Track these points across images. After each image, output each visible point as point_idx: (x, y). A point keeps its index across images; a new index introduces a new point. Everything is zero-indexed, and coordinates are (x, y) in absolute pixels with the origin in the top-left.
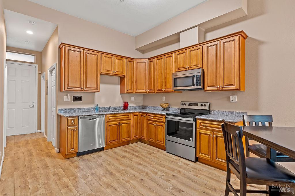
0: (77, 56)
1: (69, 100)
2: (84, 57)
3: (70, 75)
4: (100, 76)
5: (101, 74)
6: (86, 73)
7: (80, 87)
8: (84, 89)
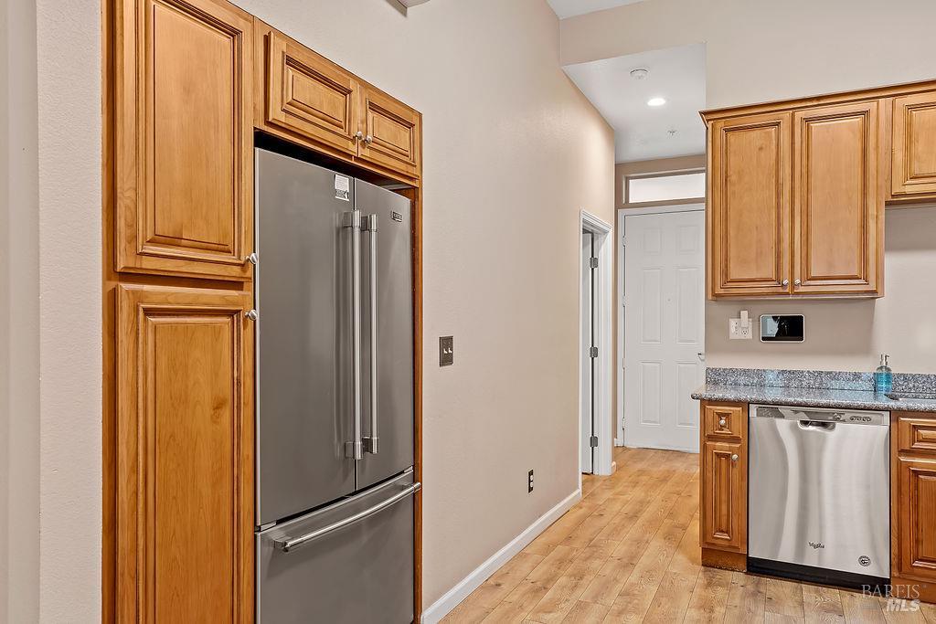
0: (761, 149)
1: (749, 336)
2: (793, 143)
3: (732, 233)
4: (882, 217)
5: (888, 204)
6: (807, 214)
7: (778, 280)
8: (793, 285)
